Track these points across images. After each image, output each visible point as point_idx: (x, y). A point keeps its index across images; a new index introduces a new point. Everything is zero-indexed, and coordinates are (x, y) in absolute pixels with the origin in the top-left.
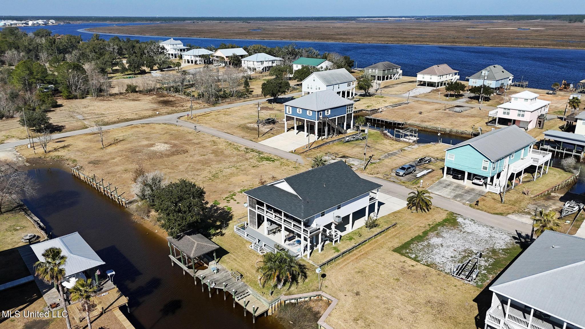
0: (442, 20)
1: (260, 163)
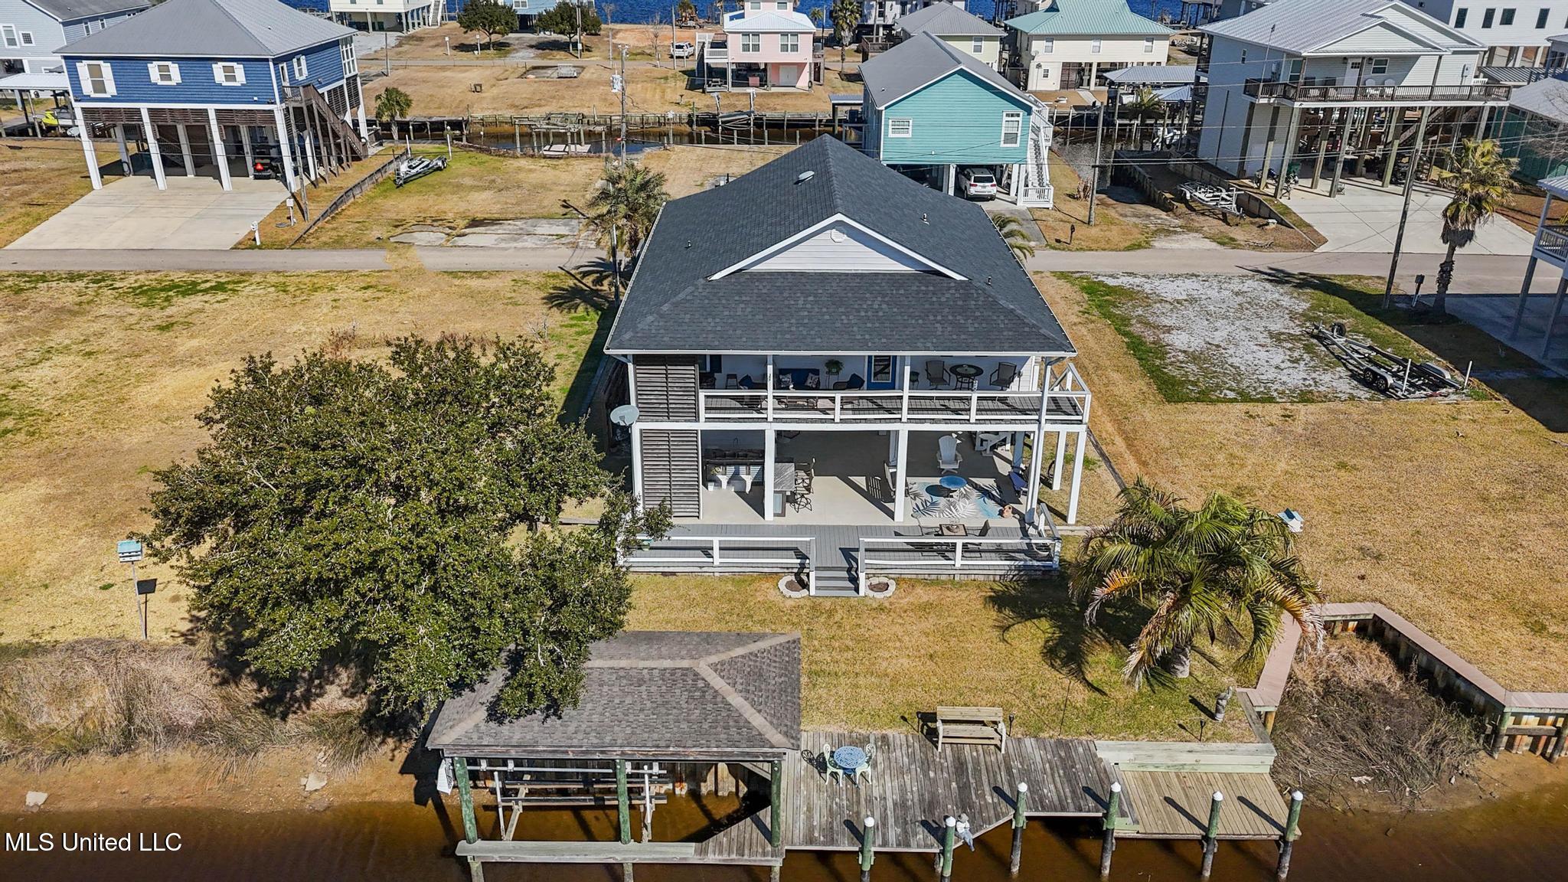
1: (169, 311)
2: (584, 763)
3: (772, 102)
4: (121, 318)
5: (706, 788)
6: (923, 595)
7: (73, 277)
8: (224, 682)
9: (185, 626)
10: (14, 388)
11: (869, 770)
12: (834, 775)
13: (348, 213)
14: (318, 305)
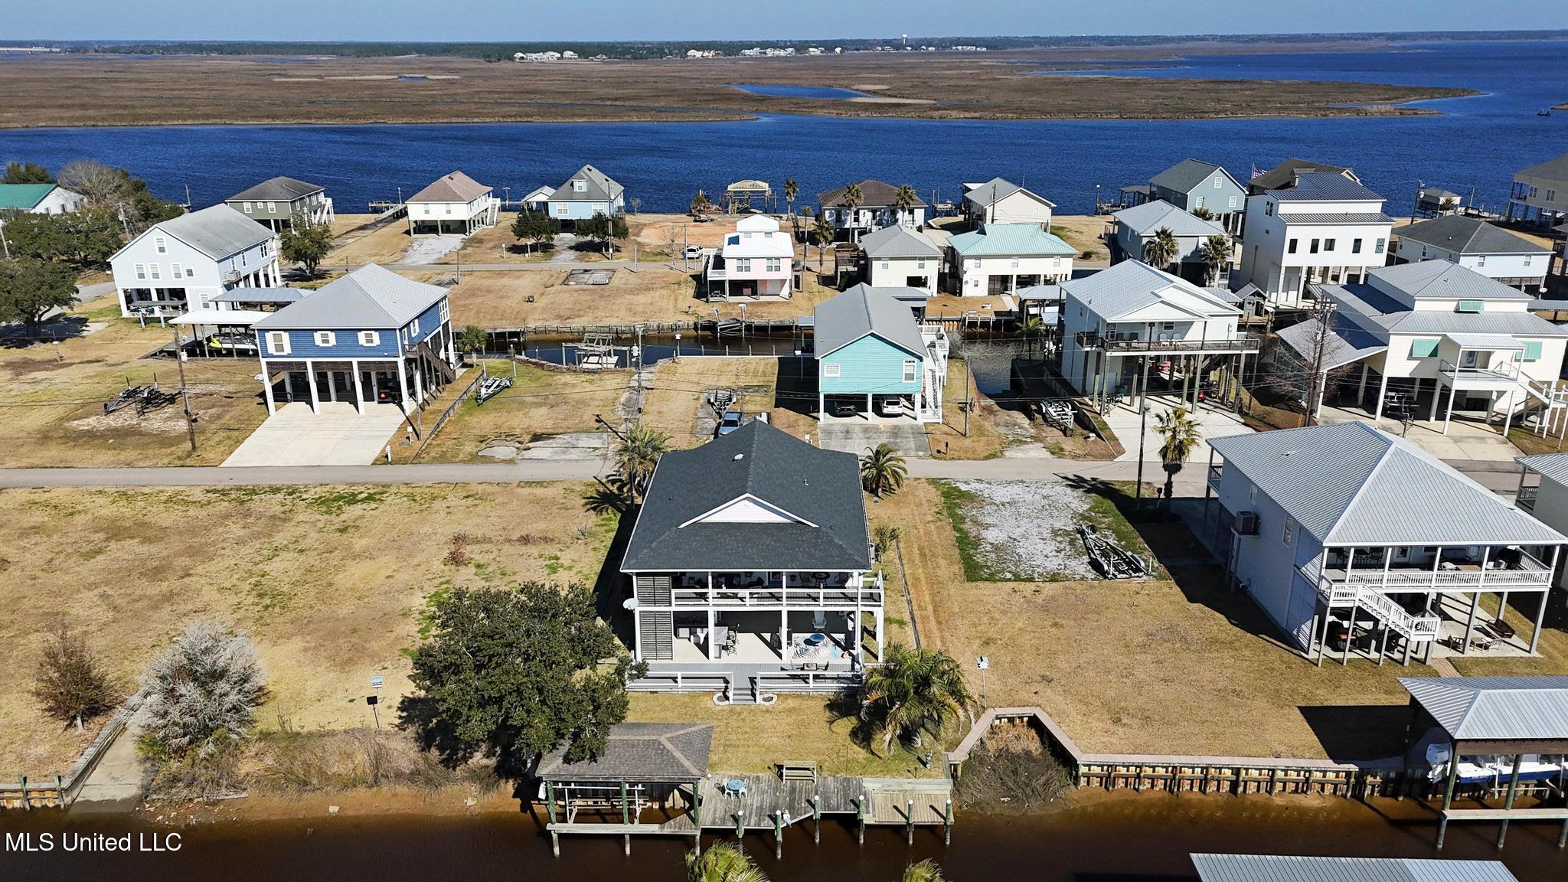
0: (156, 54)
1: (343, 517)
2: (608, 784)
3: (759, 310)
4: (314, 524)
5: (668, 805)
6: (791, 703)
7: (275, 490)
8: (423, 750)
9: (398, 721)
10: (263, 576)
11: (745, 791)
12: (729, 794)
13: (448, 430)
14: (437, 512)
